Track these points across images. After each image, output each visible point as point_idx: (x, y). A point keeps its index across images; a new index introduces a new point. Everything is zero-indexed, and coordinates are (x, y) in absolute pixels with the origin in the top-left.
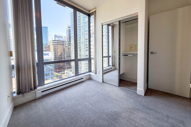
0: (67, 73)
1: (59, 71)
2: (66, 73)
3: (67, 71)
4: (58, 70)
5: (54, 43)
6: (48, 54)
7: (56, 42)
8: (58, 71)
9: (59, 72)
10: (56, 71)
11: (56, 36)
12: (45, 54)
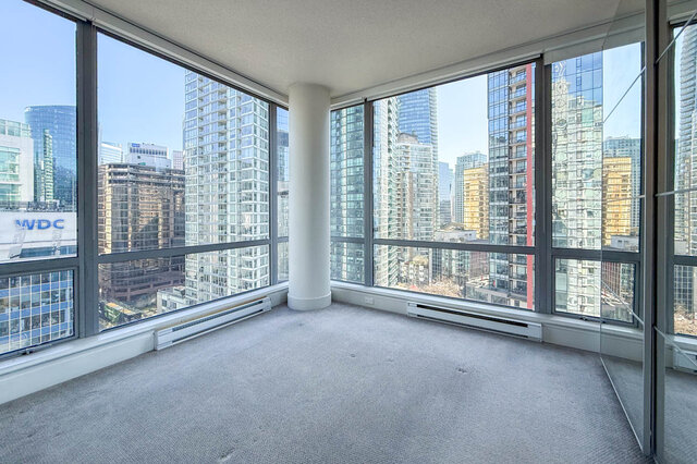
0: (165, 303)
1: (134, 293)
2: (159, 303)
3: (165, 297)
4: (132, 290)
5: (116, 174)
6: (59, 224)
7: (126, 170)
8: (129, 294)
9: (133, 298)
10: (119, 295)
11: (135, 149)
12: (44, 225)
